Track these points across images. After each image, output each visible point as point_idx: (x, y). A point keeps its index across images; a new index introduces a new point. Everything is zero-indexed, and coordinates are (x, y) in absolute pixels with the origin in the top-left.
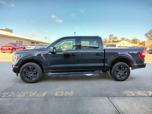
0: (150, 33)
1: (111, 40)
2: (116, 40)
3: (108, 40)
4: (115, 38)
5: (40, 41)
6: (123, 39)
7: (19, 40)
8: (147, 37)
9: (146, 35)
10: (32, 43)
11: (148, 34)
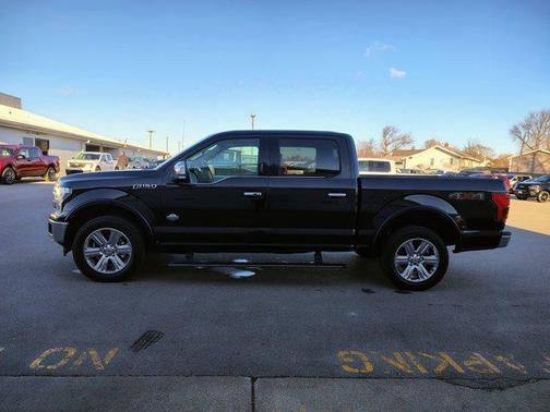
0: (527, 126)
1: (390, 148)
2: (407, 147)
3: (378, 146)
4: (405, 140)
5: (122, 143)
6: (430, 144)
7: (34, 137)
8: (518, 140)
9: (515, 131)
10: (90, 148)
11: (521, 129)
